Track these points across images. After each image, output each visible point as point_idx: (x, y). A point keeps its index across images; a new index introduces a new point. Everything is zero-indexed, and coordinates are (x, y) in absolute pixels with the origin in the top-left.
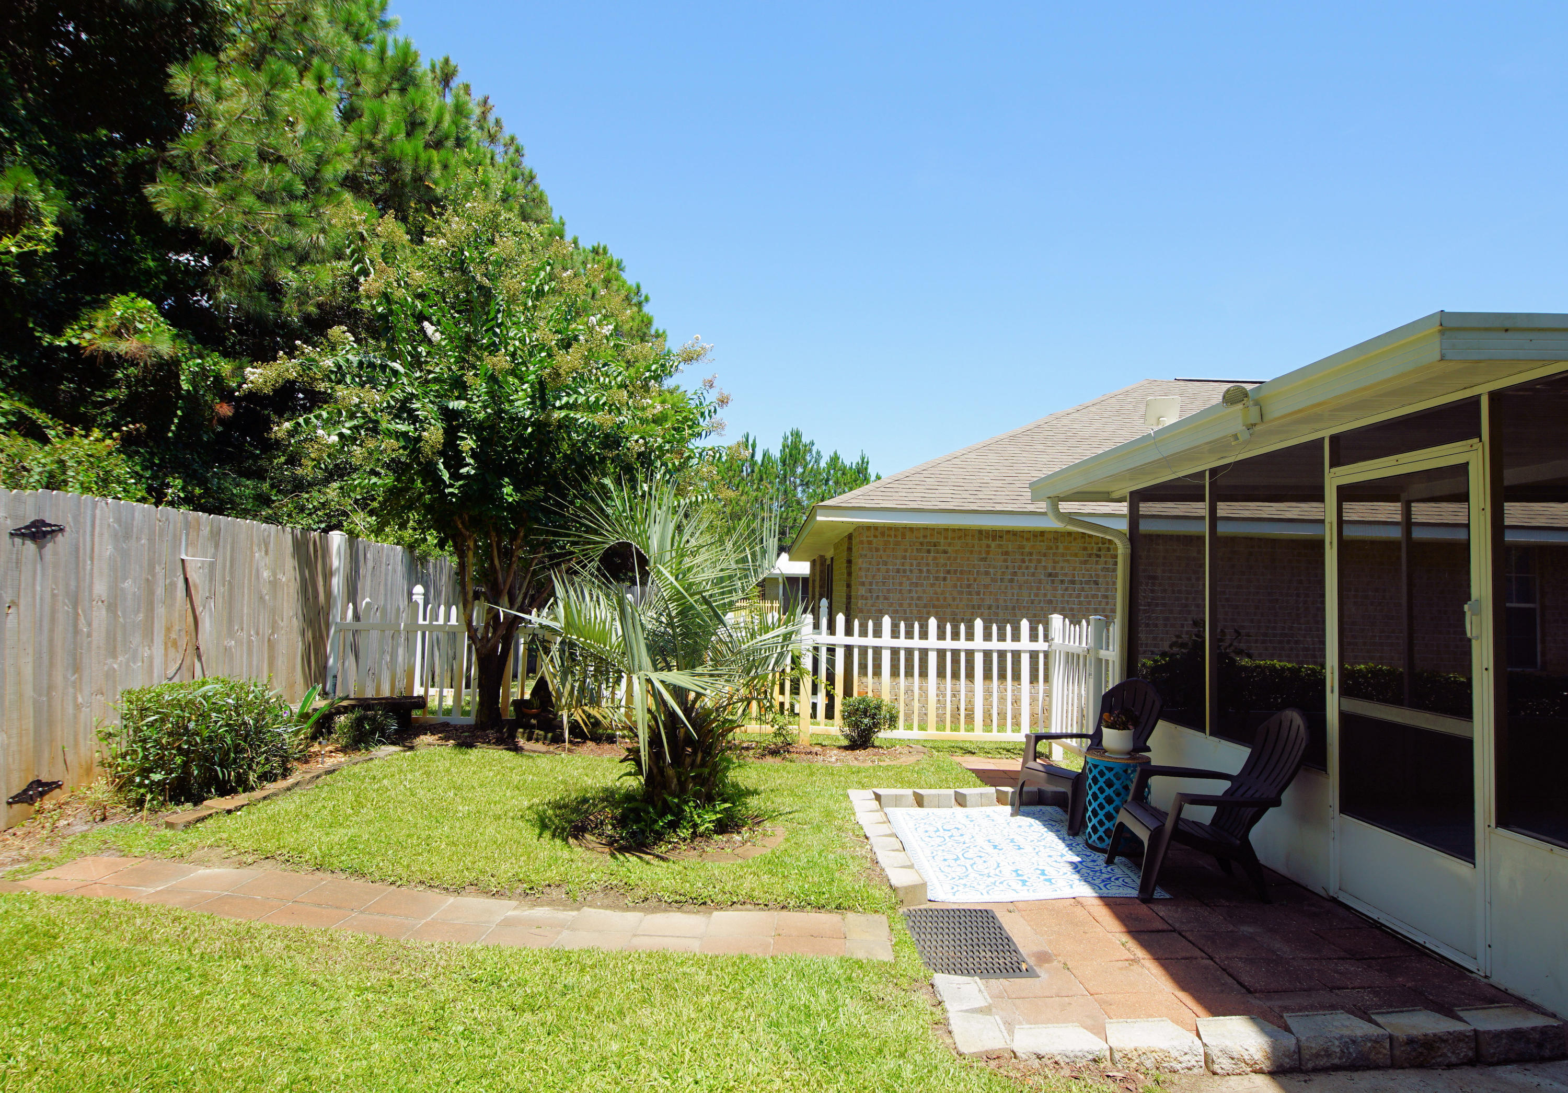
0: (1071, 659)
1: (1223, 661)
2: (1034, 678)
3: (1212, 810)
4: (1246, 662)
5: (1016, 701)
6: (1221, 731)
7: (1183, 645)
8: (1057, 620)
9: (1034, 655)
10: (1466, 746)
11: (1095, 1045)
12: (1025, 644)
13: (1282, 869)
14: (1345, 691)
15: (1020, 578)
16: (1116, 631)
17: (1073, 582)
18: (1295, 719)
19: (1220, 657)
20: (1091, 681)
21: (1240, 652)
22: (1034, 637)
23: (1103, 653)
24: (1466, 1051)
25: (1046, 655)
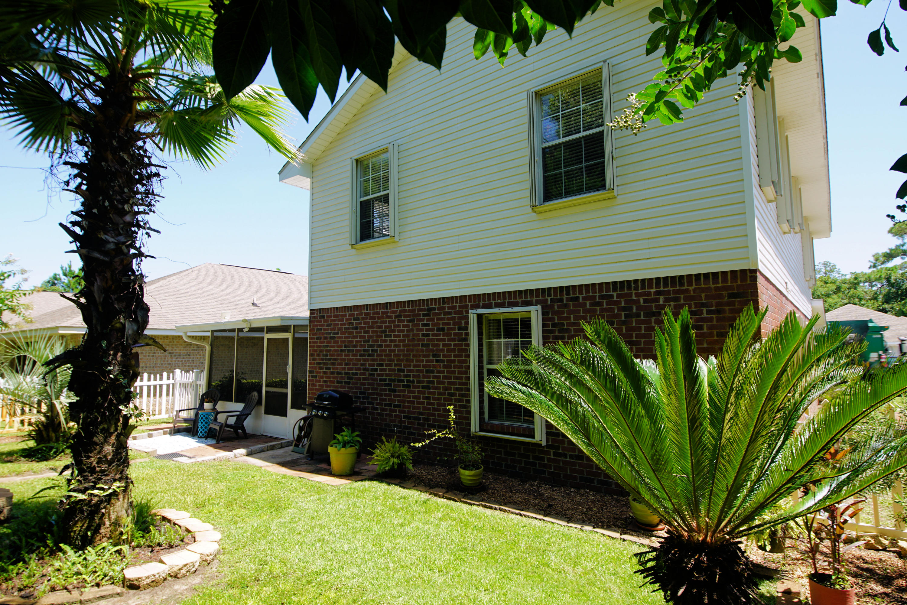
0: (184, 386)
1: (239, 382)
2: (168, 394)
3: (235, 418)
4: (244, 381)
5: (160, 404)
6: (237, 401)
7: (226, 378)
8: (178, 371)
9: (168, 386)
10: (286, 394)
11: (214, 457)
12: (165, 381)
13: (251, 433)
14: (267, 386)
15: (157, 355)
16: (204, 375)
17: (180, 355)
18: (255, 394)
19: (237, 380)
20: (193, 393)
21: (243, 378)
22: (168, 378)
23: (199, 383)
24: (280, 446)
25: (173, 384)
